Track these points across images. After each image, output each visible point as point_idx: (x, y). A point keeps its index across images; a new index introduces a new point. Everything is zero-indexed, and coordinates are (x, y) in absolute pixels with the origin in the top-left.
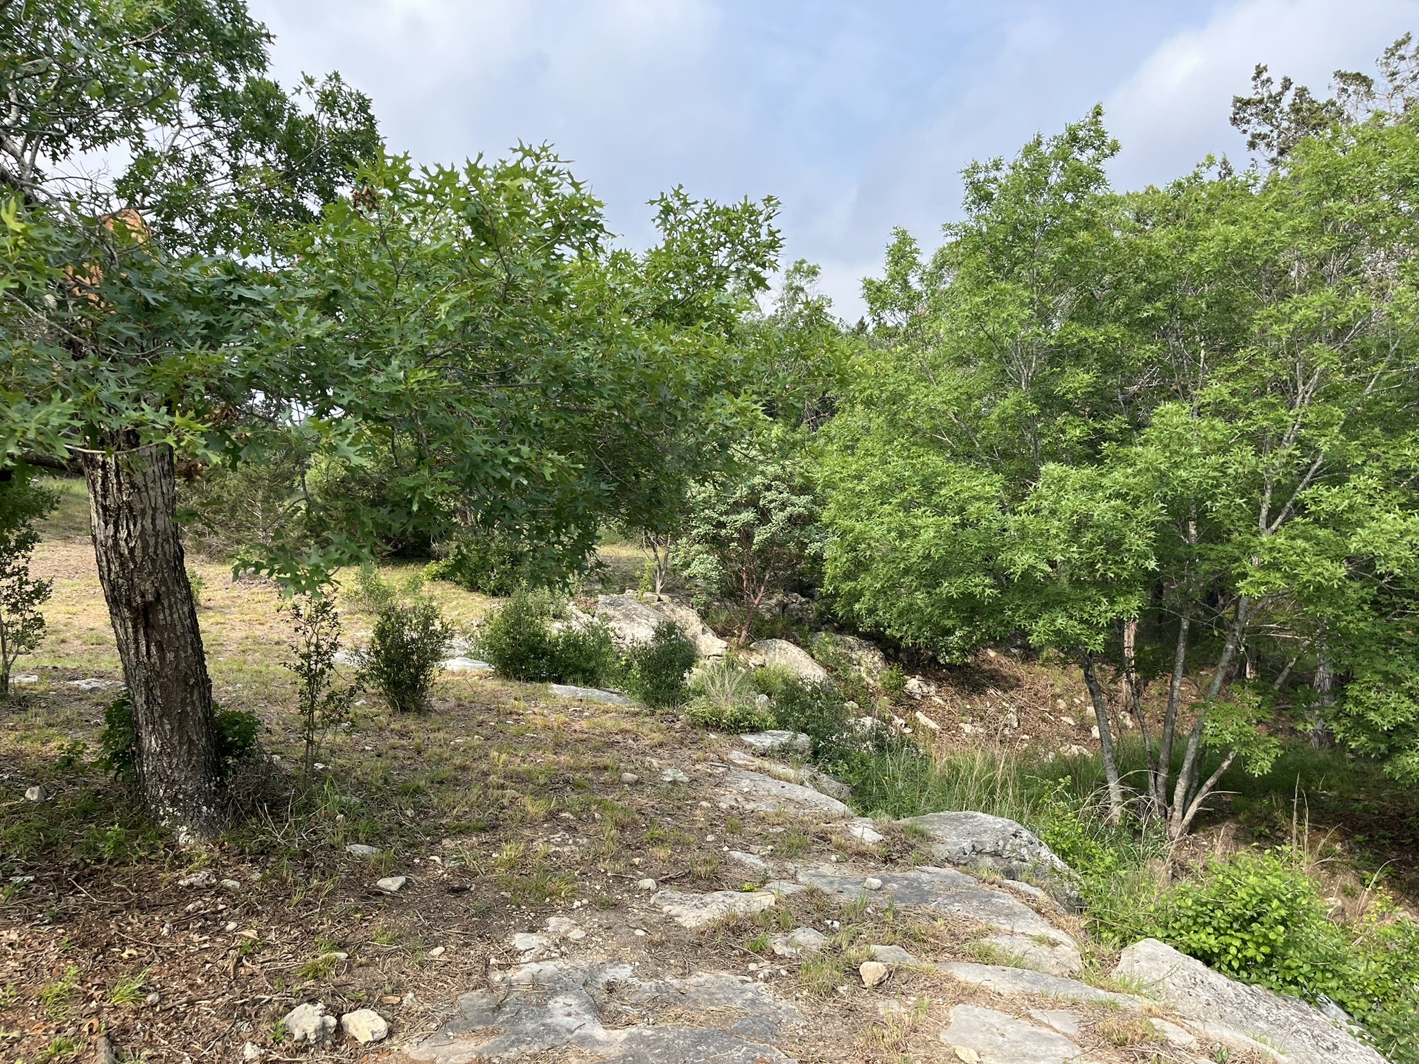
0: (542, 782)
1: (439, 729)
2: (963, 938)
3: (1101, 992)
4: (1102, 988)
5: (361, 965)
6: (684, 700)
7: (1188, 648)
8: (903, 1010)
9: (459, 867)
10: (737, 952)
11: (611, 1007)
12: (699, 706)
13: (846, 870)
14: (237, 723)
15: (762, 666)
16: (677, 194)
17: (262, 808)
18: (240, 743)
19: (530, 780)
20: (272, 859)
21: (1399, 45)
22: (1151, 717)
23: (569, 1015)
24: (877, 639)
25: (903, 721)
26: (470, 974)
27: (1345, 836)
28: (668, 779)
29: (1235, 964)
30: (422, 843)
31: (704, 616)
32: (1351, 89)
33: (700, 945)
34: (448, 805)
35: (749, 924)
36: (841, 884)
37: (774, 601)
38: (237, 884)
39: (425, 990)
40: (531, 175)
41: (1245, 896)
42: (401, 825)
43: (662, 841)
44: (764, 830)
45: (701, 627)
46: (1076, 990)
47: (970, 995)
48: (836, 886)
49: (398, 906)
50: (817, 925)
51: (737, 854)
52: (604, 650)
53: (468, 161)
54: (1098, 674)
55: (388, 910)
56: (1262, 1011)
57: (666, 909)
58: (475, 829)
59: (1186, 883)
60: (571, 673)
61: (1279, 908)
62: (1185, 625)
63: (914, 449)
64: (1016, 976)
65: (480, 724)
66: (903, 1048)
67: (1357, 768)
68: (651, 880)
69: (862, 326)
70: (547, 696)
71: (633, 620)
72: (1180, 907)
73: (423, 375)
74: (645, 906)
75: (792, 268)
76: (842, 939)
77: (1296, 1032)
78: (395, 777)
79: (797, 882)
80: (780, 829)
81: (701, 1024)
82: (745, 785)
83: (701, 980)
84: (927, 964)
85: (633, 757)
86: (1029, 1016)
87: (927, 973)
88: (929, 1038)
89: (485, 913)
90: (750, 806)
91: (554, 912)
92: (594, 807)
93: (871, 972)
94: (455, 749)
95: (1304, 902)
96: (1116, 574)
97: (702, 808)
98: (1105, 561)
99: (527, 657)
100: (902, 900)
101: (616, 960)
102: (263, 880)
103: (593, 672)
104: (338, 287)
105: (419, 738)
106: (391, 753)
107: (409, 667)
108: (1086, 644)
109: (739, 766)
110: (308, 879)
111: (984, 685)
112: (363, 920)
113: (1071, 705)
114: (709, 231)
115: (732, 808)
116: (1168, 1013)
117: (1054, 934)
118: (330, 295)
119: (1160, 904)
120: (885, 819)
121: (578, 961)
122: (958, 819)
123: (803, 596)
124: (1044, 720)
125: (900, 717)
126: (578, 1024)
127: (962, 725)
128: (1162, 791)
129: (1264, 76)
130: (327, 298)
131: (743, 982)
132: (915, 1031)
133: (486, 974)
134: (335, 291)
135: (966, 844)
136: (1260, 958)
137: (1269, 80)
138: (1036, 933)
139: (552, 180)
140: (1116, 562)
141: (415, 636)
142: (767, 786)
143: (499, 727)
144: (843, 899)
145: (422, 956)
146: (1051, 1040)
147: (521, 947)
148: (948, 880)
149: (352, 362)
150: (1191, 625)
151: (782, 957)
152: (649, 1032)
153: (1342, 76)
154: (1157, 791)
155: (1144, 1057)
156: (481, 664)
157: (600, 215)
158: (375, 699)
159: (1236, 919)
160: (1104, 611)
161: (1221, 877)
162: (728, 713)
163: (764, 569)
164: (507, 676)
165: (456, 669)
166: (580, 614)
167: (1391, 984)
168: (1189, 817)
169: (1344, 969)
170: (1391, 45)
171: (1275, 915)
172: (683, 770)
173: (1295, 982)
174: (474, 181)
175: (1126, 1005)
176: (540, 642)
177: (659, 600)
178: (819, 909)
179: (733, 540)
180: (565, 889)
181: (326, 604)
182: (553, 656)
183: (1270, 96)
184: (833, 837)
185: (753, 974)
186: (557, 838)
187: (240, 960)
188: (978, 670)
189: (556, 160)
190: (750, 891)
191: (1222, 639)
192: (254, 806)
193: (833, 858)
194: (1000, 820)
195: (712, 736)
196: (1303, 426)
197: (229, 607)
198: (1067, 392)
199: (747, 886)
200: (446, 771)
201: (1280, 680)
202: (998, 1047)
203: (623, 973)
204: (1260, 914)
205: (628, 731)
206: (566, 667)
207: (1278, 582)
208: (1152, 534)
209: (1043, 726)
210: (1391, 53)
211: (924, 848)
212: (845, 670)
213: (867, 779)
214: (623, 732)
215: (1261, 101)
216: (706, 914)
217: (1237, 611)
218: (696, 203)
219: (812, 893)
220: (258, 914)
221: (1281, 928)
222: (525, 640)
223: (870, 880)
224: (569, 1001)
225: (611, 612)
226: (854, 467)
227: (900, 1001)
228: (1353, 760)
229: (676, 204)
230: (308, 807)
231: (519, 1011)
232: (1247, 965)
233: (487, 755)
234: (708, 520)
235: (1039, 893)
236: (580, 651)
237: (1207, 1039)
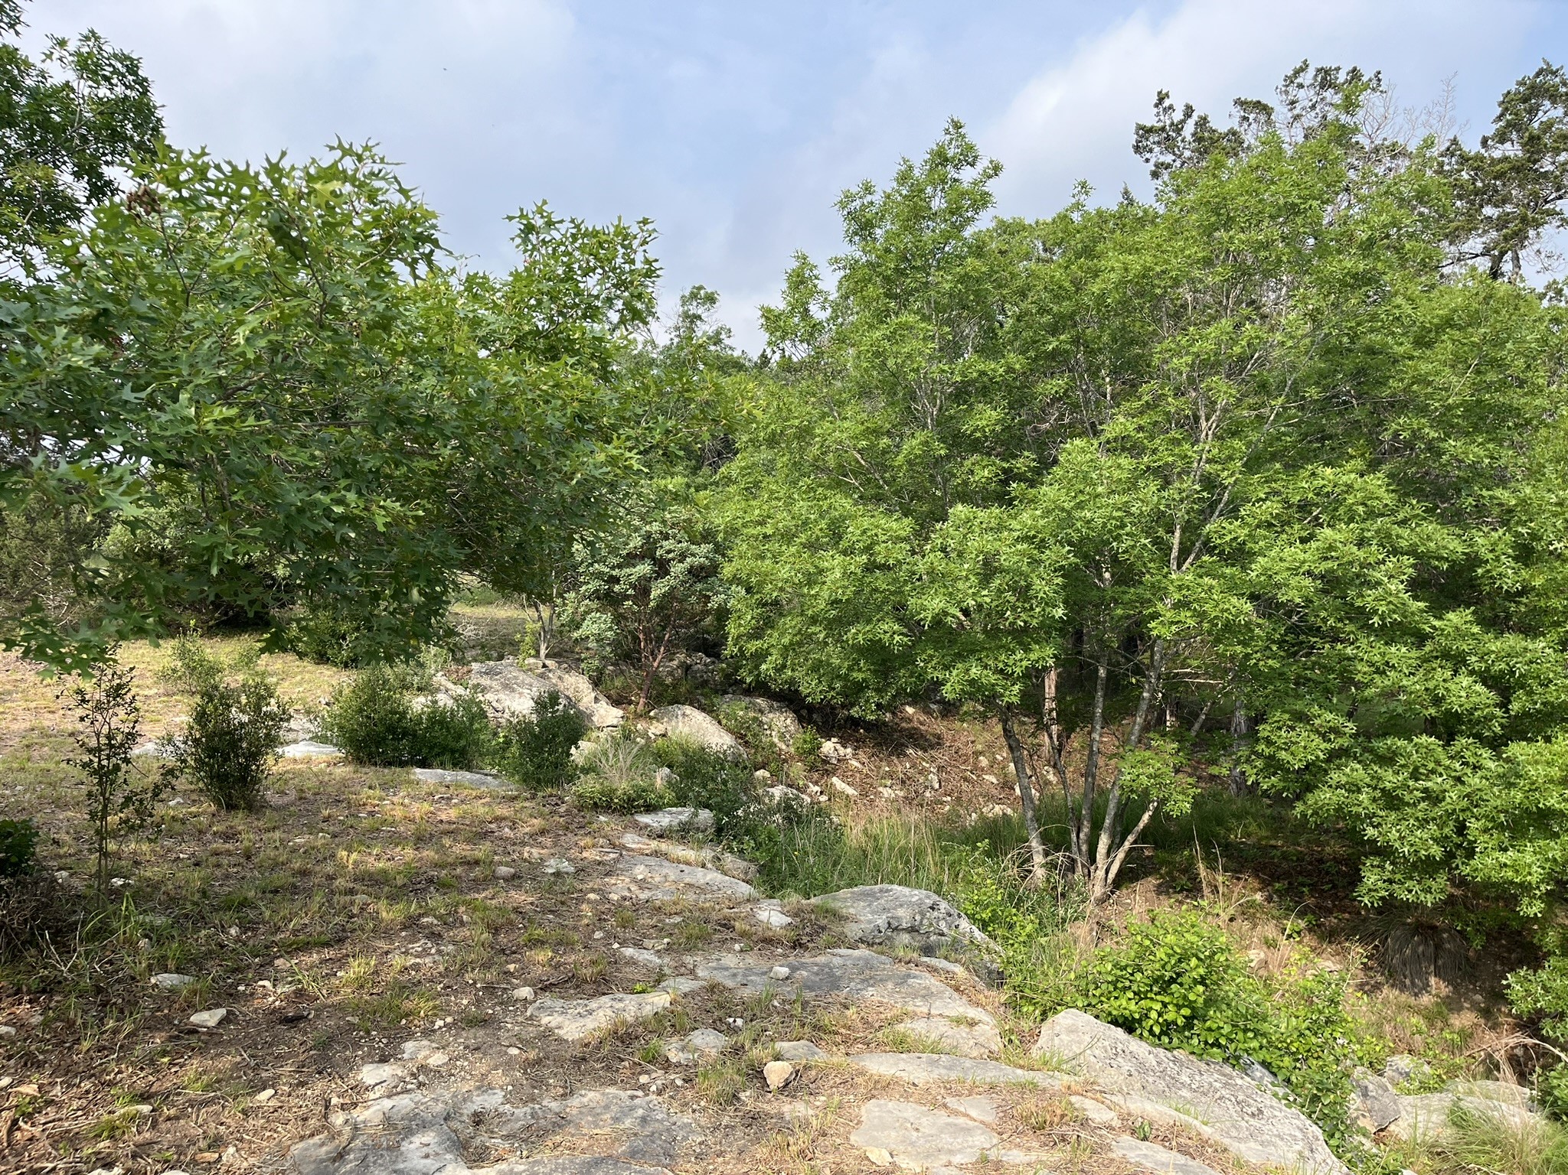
0: (399, 883)
1: (274, 829)
2: (877, 1025)
3: (1019, 1072)
4: (1022, 1067)
5: (169, 1119)
6: (571, 779)
7: (1105, 696)
8: (811, 1112)
9: (294, 992)
10: (626, 1063)
11: (477, 1141)
12: (588, 785)
13: (751, 960)
14: (10, 834)
15: (664, 735)
16: (540, 211)
17: (43, 936)
18: (14, 859)
19: (386, 882)
20: (57, 998)
21: (1297, 72)
22: (1074, 772)
23: (427, 1156)
24: (790, 699)
25: (817, 789)
26: (305, 1119)
27: (1264, 885)
28: (551, 871)
29: (1157, 1030)
30: (249, 966)
31: (596, 682)
32: (1252, 117)
33: (584, 1059)
34: (284, 918)
35: (640, 1029)
36: (745, 975)
37: (676, 663)
38: (12, 1030)
39: (250, 1142)
40: (352, 180)
41: (1163, 956)
42: (222, 947)
43: (543, 943)
44: (659, 921)
45: (593, 695)
46: (993, 1073)
47: (884, 1088)
48: (739, 978)
49: (216, 1044)
50: (719, 1025)
51: (629, 951)
52: (476, 726)
53: (268, 160)
54: (1016, 729)
55: (202, 1051)
56: (1184, 1078)
57: (545, 1020)
58: (316, 944)
59: (1108, 945)
60: (438, 755)
61: (1197, 966)
62: (1102, 672)
63: (820, 490)
64: (933, 1063)
65: (326, 820)
66: (810, 1156)
67: (1275, 813)
68: (528, 989)
69: (765, 360)
70: (410, 782)
71: (513, 691)
72: (1100, 973)
73: (222, 412)
74: (520, 1019)
75: (687, 294)
76: (745, 1038)
77: (1220, 1098)
78: (217, 889)
79: (696, 978)
80: (678, 919)
81: (583, 1152)
82: (640, 872)
83: (585, 1100)
84: (838, 1058)
85: (510, 848)
86: (945, 1106)
87: (836, 1068)
88: (838, 1141)
89: (325, 1045)
90: (644, 896)
91: (411, 1036)
92: (462, 909)
93: (776, 1073)
94: (294, 851)
95: (1222, 959)
96: (1025, 622)
97: (589, 902)
98: (1014, 609)
99: (385, 739)
100: (811, 989)
101: (485, 1087)
102: (45, 1024)
103: (463, 752)
104: (110, 306)
105: (248, 839)
106: (213, 860)
107: (237, 756)
108: (1002, 695)
109: (632, 850)
110: (101, 1020)
111: (903, 745)
112: (171, 1064)
113: (993, 762)
114: (577, 253)
115: (624, 899)
116: (1088, 1088)
117: (973, 1013)
118: (99, 315)
119: (1080, 971)
120: (795, 899)
121: (439, 1091)
122: (872, 894)
123: (708, 656)
124: (966, 779)
125: (816, 783)
126: (437, 1166)
127: (881, 789)
128: (1084, 848)
129: (1167, 103)
130: (95, 319)
131: (632, 1097)
132: (824, 1135)
133: (326, 1117)
134: (106, 310)
135: (881, 921)
136: (1180, 1021)
137: (1171, 107)
138: (953, 1014)
139: (377, 184)
140: (1024, 609)
141: (245, 719)
142: (665, 871)
143: (351, 821)
144: (746, 993)
145: (248, 1103)
146: (967, 1130)
147: (370, 1081)
148: (861, 963)
149: (127, 394)
150: (1109, 673)
151: (679, 1065)
152: (522, 1168)
153: (1240, 103)
154: (1080, 850)
155: (1064, 1140)
156: (330, 749)
157: (434, 227)
158: (194, 797)
159: (1156, 981)
160: (1020, 661)
161: (1139, 938)
162: (620, 792)
163: (664, 628)
164: (359, 761)
165: (298, 756)
166: (450, 685)
167: (1314, 1040)
168: (1112, 875)
169: (1265, 1027)
170: (1290, 73)
171: (1194, 974)
172: (569, 860)
173: (1216, 1044)
174: (276, 183)
175: (1045, 1084)
176: (400, 720)
177: (544, 666)
178: (721, 1006)
179: (627, 597)
180: (424, 1007)
181: (120, 687)
182: (415, 735)
183: (1172, 124)
184: (737, 925)
185: (643, 1087)
186: (417, 947)
187: (15, 1122)
188: (895, 729)
189: (382, 160)
190: (643, 992)
191: (1139, 686)
192: (33, 934)
193: (737, 947)
194: (916, 892)
195: (602, 818)
196: (1208, 461)
197: (10, 693)
198: (975, 431)
199: (638, 987)
200: (281, 878)
201: (1197, 726)
202: (912, 1144)
203: (492, 1101)
204: (1179, 975)
205: (504, 819)
206: (431, 748)
207: (1189, 621)
208: (1059, 581)
209: (965, 786)
210: (1290, 80)
211: (836, 929)
212: (755, 735)
213: (776, 855)
214: (498, 819)
215: (1163, 129)
216: (590, 1023)
217: (1152, 656)
218: (561, 222)
219: (712, 988)
220: (39, 1065)
221: (1201, 988)
222: (381, 720)
223: (777, 969)
224: (425, 1139)
225: (485, 681)
226: (757, 512)
227: (807, 1102)
228: (1270, 806)
229: (539, 222)
230: (101, 932)
231: (366, 1157)
232: (1168, 1028)
233: (333, 856)
234: (599, 575)
235: (959, 970)
236: (448, 729)
237: (1129, 1114)
